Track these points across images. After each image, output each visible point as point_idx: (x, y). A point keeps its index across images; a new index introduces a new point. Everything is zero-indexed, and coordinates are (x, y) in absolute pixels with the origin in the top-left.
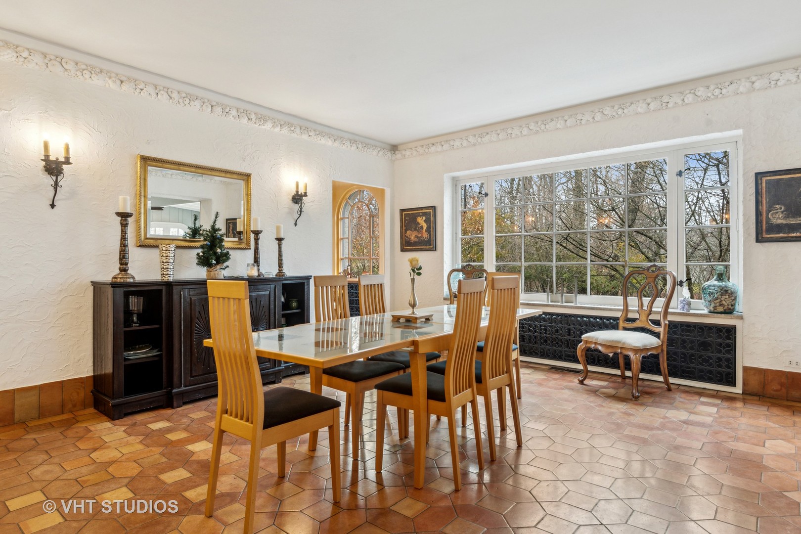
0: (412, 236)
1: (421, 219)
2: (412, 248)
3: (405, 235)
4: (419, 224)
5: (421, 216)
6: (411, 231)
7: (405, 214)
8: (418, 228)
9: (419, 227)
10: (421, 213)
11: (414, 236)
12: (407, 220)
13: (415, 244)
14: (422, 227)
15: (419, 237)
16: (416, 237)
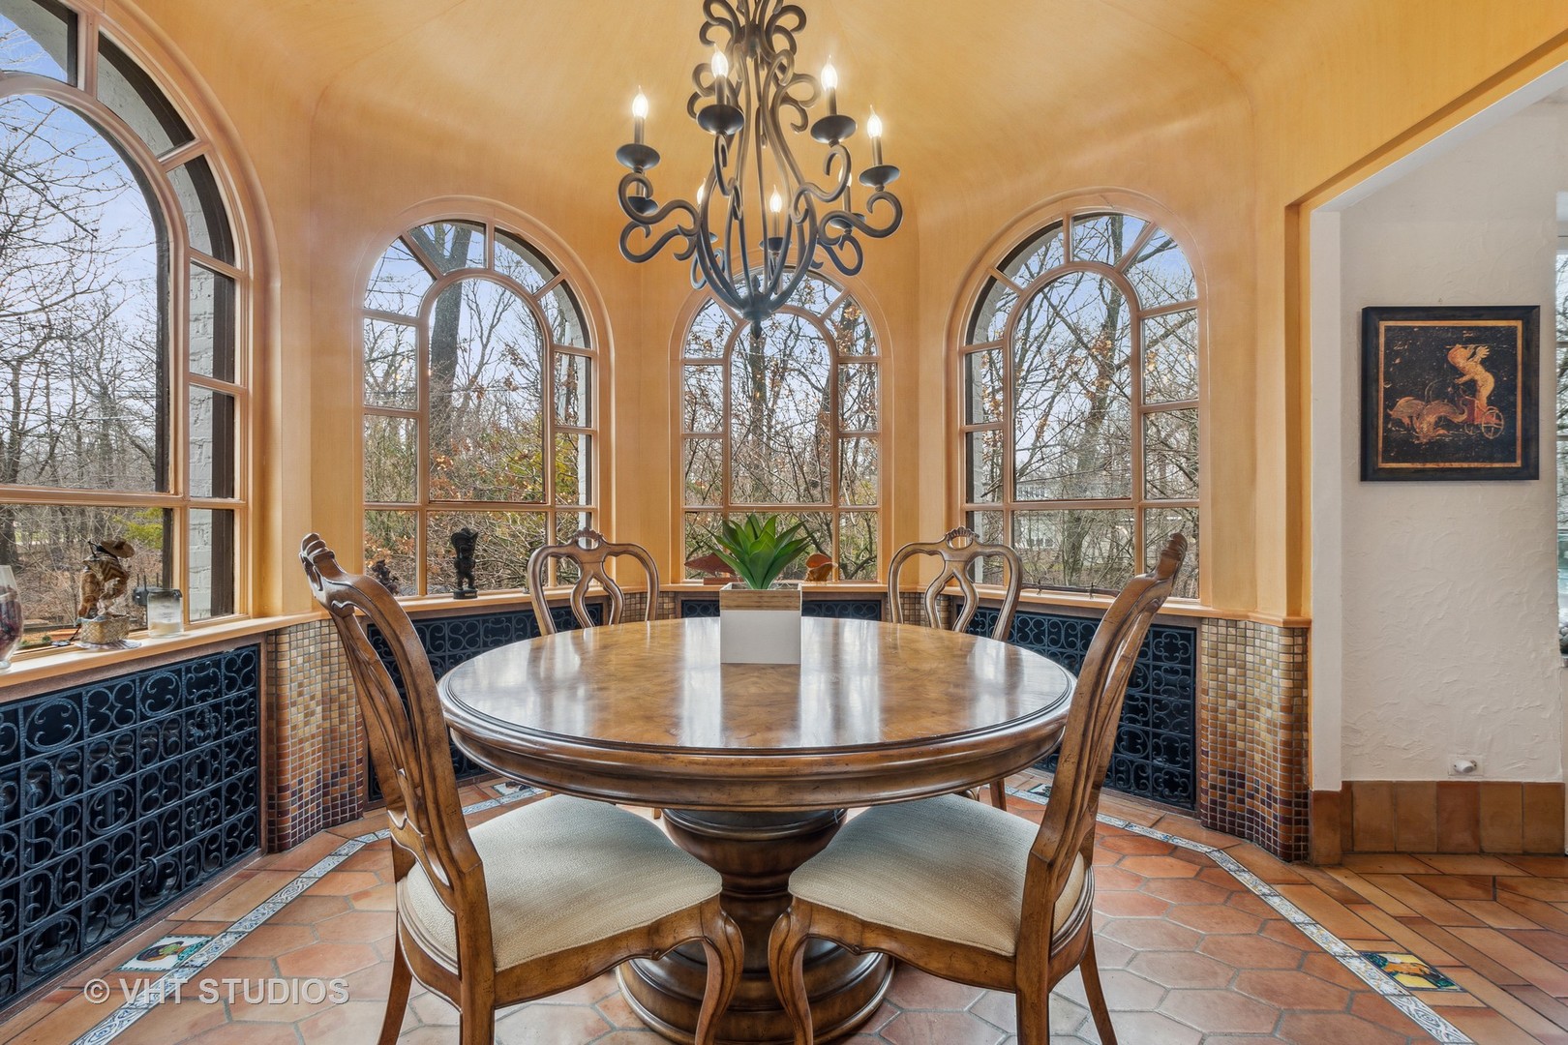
0: (1425, 419)
1: (1467, 352)
2: (1419, 466)
3: (1387, 417)
4: (1458, 372)
5: (1466, 343)
6: (1420, 397)
7: (1388, 329)
8: (1457, 390)
9: (1456, 387)
10: (1470, 329)
11: (1432, 419)
12: (1398, 354)
13: (1435, 450)
14: (1472, 387)
15: (1457, 426)
16: (1444, 422)
